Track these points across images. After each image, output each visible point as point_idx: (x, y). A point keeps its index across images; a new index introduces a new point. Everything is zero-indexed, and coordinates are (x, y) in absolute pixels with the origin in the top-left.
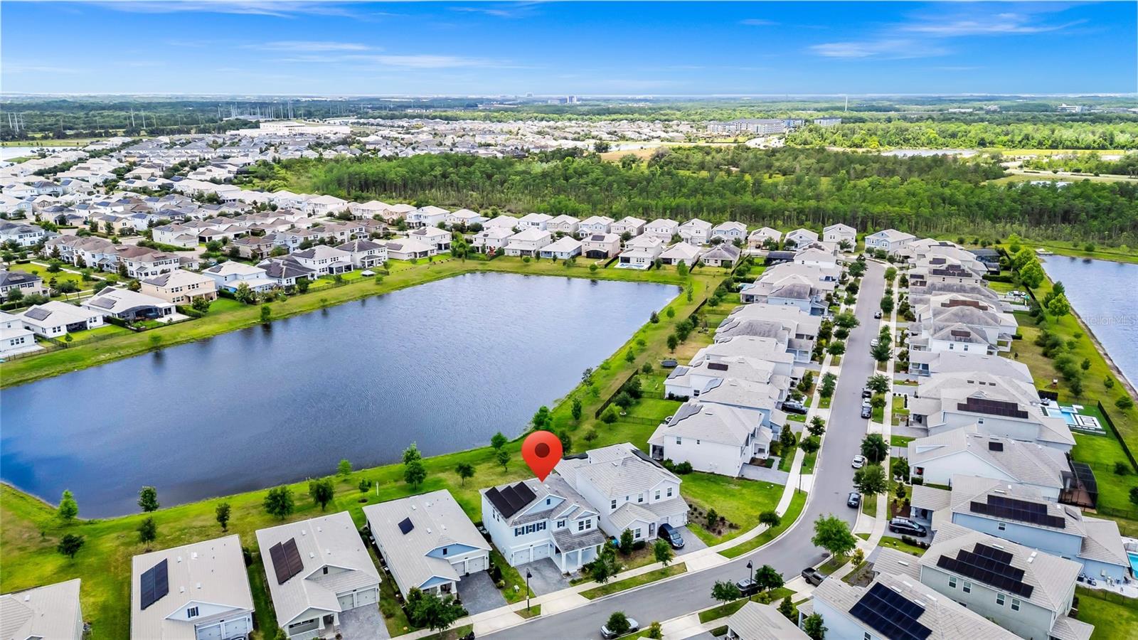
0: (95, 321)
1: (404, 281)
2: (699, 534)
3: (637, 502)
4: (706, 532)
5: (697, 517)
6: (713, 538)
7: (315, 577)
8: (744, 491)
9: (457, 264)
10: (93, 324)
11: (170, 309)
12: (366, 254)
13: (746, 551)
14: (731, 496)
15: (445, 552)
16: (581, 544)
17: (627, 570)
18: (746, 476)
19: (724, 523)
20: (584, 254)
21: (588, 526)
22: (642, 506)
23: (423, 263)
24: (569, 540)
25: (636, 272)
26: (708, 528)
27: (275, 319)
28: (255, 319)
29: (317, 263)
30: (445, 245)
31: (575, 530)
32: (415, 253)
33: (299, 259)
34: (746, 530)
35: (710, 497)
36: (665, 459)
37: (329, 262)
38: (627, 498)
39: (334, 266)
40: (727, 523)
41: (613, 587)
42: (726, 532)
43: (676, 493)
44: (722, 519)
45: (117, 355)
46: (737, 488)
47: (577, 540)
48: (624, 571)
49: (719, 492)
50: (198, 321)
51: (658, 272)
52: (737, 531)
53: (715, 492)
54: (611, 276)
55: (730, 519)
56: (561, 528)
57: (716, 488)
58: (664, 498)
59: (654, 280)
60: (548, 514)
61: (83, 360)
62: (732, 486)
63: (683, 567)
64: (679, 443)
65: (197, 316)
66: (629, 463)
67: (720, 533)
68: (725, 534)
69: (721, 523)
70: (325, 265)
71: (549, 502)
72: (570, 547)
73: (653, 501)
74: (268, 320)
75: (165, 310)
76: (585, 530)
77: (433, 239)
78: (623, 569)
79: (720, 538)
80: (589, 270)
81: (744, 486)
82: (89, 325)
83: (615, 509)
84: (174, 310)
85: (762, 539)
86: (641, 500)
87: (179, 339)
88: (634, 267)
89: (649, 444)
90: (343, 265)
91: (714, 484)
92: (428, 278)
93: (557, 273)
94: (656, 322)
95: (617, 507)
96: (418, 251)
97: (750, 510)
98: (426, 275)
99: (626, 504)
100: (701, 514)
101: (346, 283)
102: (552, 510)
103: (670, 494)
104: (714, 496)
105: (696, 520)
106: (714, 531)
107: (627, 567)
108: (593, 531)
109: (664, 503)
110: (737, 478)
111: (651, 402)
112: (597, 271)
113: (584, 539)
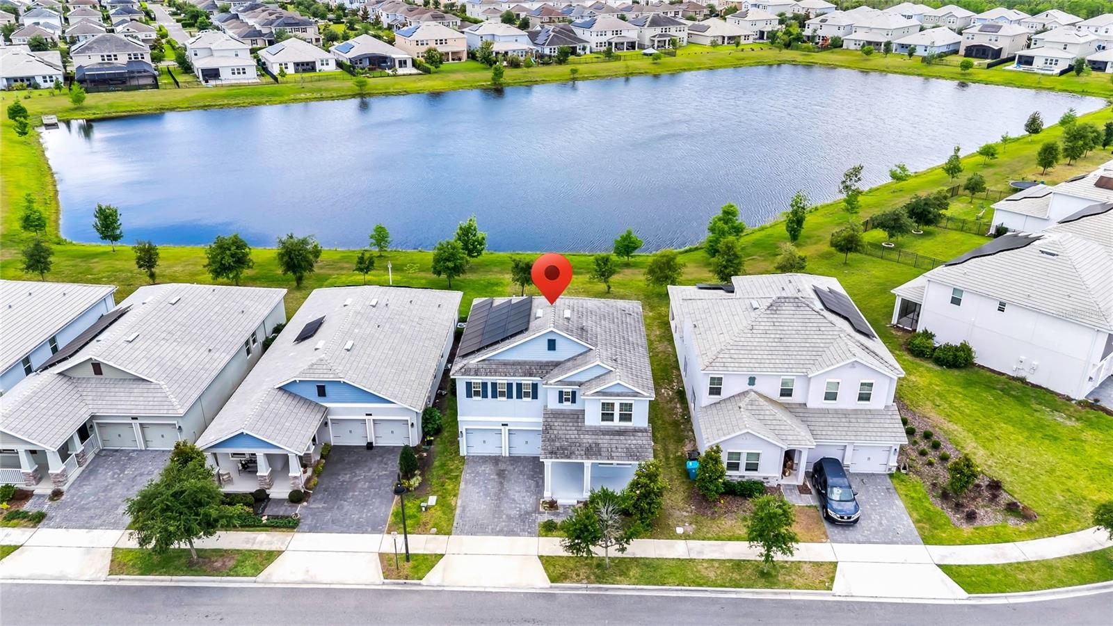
0: (327, 64)
1: (689, 64)
2: (913, 505)
3: (775, 394)
4: (935, 505)
5: (930, 464)
6: (949, 522)
7: (73, 374)
8: (1088, 435)
9: (772, 54)
10: (325, 68)
11: (405, 62)
12: (658, 30)
13: (1030, 586)
14: (1045, 436)
15: (322, 391)
16: (591, 451)
17: (686, 537)
18: (1103, 404)
19: (994, 497)
20: (962, 52)
21: (626, 417)
22: (787, 408)
23: (727, 49)
24: (573, 435)
25: (1037, 76)
26: (945, 496)
27: (509, 85)
28: (485, 81)
29: (594, 34)
30: (769, 32)
31: (593, 418)
32: (724, 38)
33: (575, 30)
34: (1051, 530)
35: (986, 427)
36: (920, 329)
37: (609, 36)
38: (752, 381)
39: (614, 41)
40: (1004, 498)
41: (621, 568)
42: (989, 517)
43: (883, 397)
44: (995, 486)
45: (319, 95)
46: (1071, 423)
47: (588, 439)
48: (680, 537)
49: (1021, 424)
50: (427, 76)
51: (1077, 79)
52: (1024, 526)
53: (1009, 420)
54: (992, 79)
55: (1016, 490)
56: (567, 406)
57: (1015, 411)
58: (849, 399)
59: (1064, 87)
60: (546, 368)
61: (282, 96)
62: (1060, 418)
63: (826, 573)
64: (956, 301)
65: (427, 71)
66: (788, 309)
67: (971, 517)
68: (986, 523)
69: (987, 494)
70: (604, 39)
71: (552, 345)
72: (563, 448)
73: (816, 401)
74: (500, 84)
75: (400, 62)
76: (616, 423)
77: (754, 23)
78: (680, 530)
79: (967, 529)
80: (959, 70)
81: (1091, 424)
82: (318, 67)
83: (715, 398)
84: (409, 63)
85: (1089, 565)
86: (786, 392)
87: (391, 90)
88: (1036, 71)
89: (894, 296)
90: (625, 41)
91: (1012, 402)
92: (723, 64)
93: (907, 71)
94: (1036, 131)
95: (725, 393)
96: (727, 34)
97: (1083, 482)
98: (723, 60)
99: (744, 394)
100: (944, 459)
101: (618, 58)
102: (557, 364)
103: (864, 397)
104: (1001, 428)
105: (926, 469)
106: (958, 507)
107: (690, 529)
108: (635, 431)
109: (845, 414)
110: (1080, 403)
111: (956, 236)
112: (970, 70)
113: (604, 441)
